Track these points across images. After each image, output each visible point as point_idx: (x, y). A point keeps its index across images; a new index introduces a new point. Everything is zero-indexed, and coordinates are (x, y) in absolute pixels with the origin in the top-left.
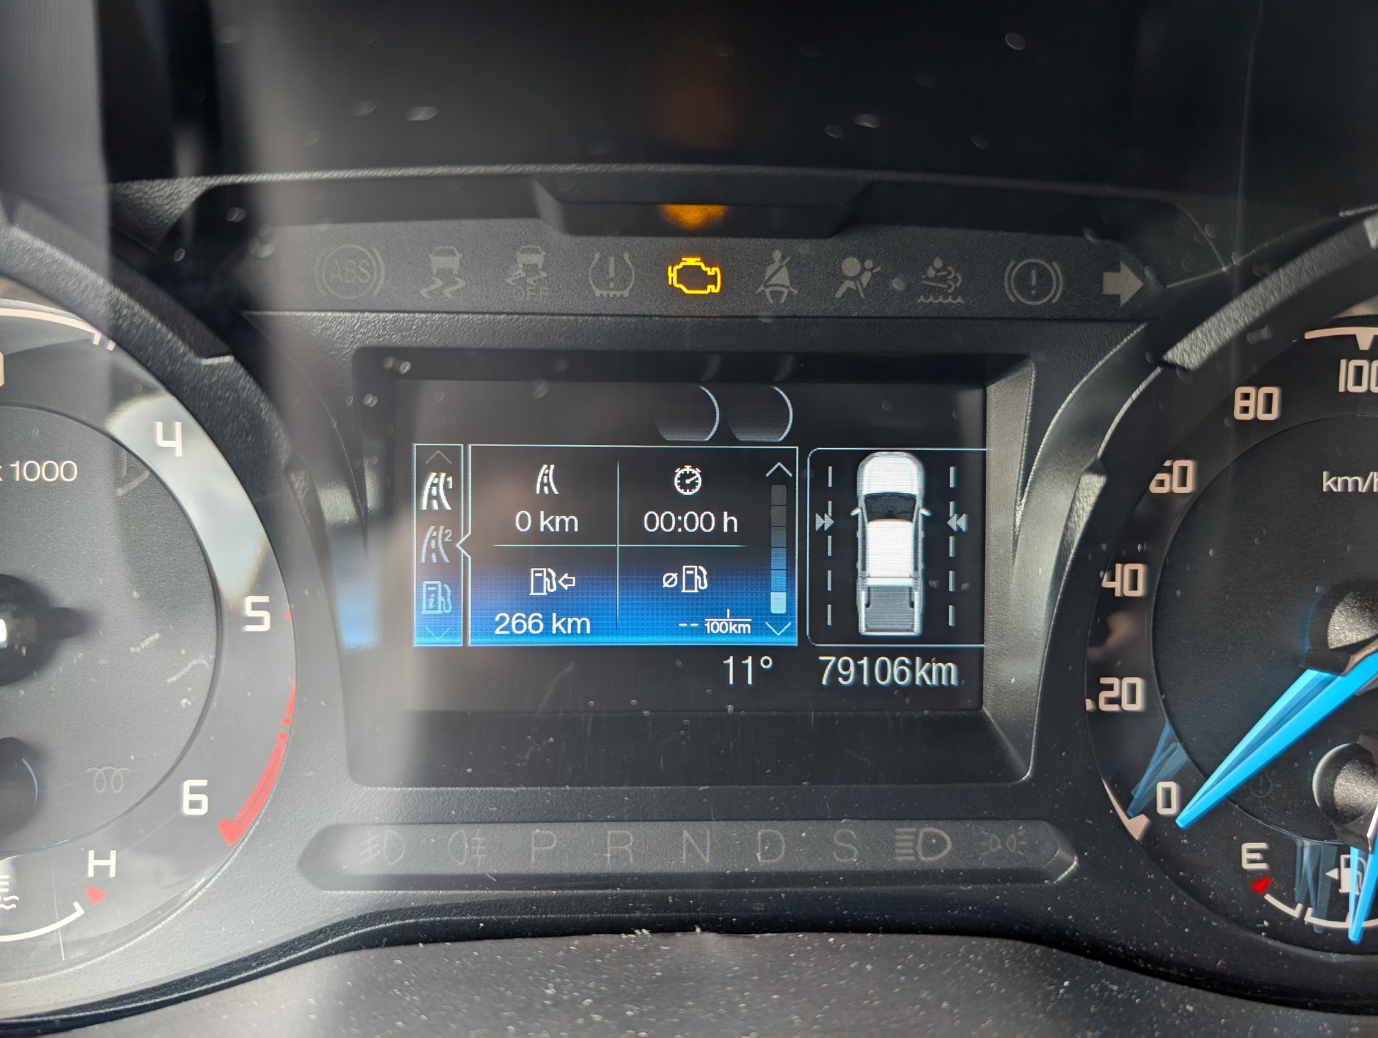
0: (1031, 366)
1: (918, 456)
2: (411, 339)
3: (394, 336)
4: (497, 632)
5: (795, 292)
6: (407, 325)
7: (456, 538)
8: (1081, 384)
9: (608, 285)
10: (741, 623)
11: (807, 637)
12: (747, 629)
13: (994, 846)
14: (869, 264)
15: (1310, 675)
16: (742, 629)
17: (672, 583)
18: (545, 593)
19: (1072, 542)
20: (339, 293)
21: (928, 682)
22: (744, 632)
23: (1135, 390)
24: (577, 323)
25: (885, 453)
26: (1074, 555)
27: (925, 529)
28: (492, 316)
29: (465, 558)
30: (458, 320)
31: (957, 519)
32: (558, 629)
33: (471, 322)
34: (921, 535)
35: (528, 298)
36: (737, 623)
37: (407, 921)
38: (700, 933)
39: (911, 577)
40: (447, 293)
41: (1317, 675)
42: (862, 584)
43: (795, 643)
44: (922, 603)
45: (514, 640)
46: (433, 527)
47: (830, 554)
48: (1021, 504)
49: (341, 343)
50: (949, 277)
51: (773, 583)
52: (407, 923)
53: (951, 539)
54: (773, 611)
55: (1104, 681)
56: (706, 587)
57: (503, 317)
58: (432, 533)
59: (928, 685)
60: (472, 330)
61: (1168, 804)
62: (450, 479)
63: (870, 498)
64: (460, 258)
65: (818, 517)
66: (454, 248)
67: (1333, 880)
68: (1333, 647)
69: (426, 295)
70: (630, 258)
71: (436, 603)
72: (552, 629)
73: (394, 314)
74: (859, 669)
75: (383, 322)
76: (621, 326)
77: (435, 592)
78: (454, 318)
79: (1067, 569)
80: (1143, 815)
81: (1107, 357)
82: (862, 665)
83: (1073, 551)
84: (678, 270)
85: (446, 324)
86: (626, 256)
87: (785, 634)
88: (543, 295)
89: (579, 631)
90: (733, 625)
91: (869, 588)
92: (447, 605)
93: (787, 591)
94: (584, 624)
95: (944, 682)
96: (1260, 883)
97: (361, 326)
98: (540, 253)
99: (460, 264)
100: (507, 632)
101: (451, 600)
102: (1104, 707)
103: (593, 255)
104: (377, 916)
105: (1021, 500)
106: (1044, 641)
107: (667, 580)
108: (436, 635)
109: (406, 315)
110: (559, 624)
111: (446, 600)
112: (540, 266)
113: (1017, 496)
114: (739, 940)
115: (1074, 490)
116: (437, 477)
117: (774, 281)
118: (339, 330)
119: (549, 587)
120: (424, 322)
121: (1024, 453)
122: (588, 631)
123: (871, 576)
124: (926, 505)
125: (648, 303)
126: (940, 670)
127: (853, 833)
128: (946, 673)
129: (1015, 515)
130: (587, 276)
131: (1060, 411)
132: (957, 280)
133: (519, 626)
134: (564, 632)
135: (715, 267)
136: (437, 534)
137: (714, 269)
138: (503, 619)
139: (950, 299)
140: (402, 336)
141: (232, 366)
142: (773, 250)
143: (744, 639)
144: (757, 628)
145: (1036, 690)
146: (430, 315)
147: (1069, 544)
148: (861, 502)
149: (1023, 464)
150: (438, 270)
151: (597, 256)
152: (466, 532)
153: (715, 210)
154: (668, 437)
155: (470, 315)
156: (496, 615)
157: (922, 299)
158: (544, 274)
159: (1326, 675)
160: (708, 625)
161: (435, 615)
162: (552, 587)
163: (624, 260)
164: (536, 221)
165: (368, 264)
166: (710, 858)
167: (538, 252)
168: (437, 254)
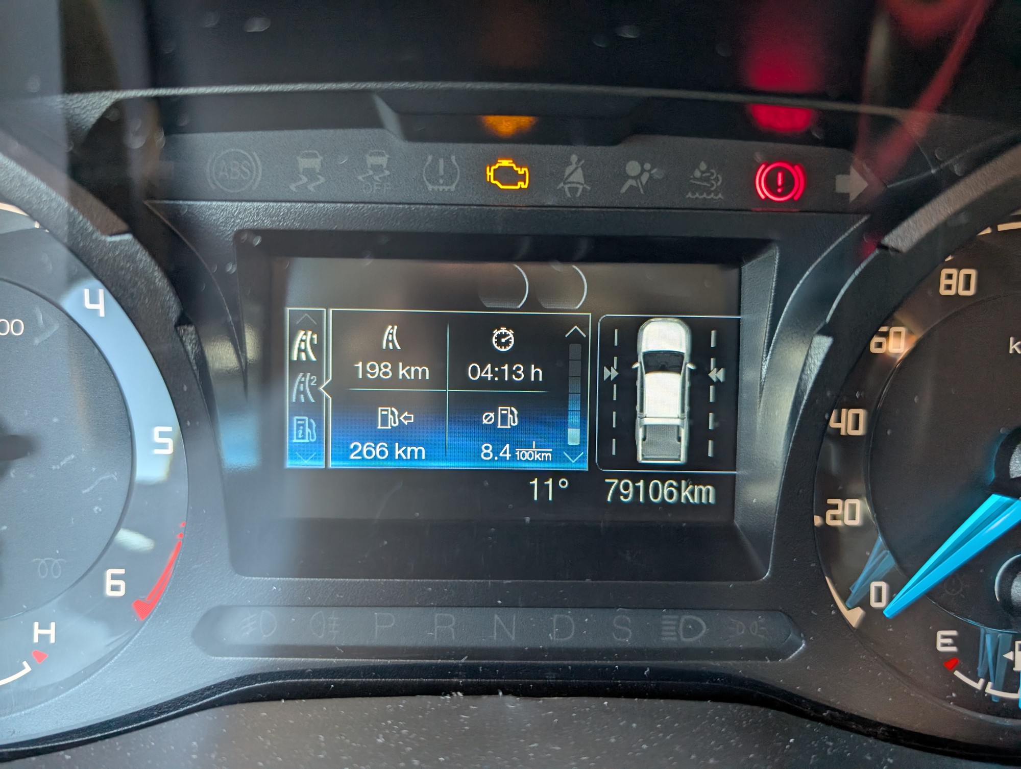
0: (776, 249)
1: (687, 321)
2: (279, 224)
3: (266, 221)
4: (352, 457)
5: (589, 188)
6: (275, 212)
7: (319, 382)
8: (815, 264)
9: (438, 181)
10: (544, 452)
11: (596, 464)
12: (548, 457)
13: (741, 631)
14: (647, 166)
15: (995, 499)
16: (545, 457)
17: (490, 420)
18: (390, 427)
19: (805, 390)
20: (226, 187)
21: (691, 501)
22: (546, 459)
23: (857, 267)
24: (410, 210)
25: (660, 319)
26: (806, 401)
27: (691, 379)
28: (343, 205)
29: (327, 399)
30: (316, 208)
31: (717, 373)
32: (399, 455)
33: (326, 209)
34: (687, 384)
35: (374, 192)
36: (541, 452)
37: (277, 682)
38: (502, 696)
39: (678, 418)
40: (311, 187)
41: (1000, 499)
42: (640, 422)
43: (586, 468)
44: (687, 439)
45: (365, 463)
46: (301, 374)
47: (615, 399)
48: (766, 360)
49: (224, 226)
50: (712, 178)
51: (570, 421)
52: (277, 683)
53: (712, 387)
54: (570, 443)
55: (831, 501)
56: (516, 424)
57: (351, 205)
58: (301, 378)
59: (690, 503)
60: (327, 216)
61: (879, 599)
62: (315, 336)
63: (647, 355)
64: (322, 160)
65: (606, 369)
66: (317, 152)
67: (1009, 661)
68: (1013, 477)
69: (294, 190)
70: (456, 160)
71: (304, 434)
72: (395, 455)
73: (266, 203)
74: (637, 489)
75: (257, 209)
76: (446, 213)
77: (303, 425)
78: (313, 206)
79: (801, 412)
80: (859, 608)
81: (837, 243)
82: (639, 487)
83: (805, 398)
84: (494, 170)
85: (307, 211)
86: (453, 158)
87: (579, 461)
88: (386, 190)
89: (416, 457)
90: (537, 454)
91: (645, 426)
92: (312, 435)
93: (581, 427)
94: (420, 451)
95: (704, 501)
96: (950, 662)
97: (239, 213)
98: (385, 156)
99: (321, 165)
100: (360, 458)
101: (316, 431)
102: (830, 522)
103: (427, 158)
104: (253, 678)
105: (766, 357)
106: (782, 470)
107: (486, 418)
108: (304, 458)
109: (275, 204)
110: (401, 452)
111: (312, 432)
112: (385, 166)
113: (763, 354)
114: (531, 702)
115: (807, 348)
116: (305, 334)
117: (571, 179)
118: (222, 216)
119: (392, 423)
120: (289, 210)
121: (769, 319)
122: (423, 457)
123: (647, 416)
124: (692, 361)
125: (471, 196)
126: (701, 491)
127: (628, 618)
128: (706, 494)
129: (761, 369)
130: (422, 174)
131: (798, 286)
132: (718, 180)
133: (369, 453)
134: (405, 458)
135: (524, 167)
136: (305, 380)
137: (523, 169)
138: (356, 447)
139: (712, 195)
140: (271, 221)
141: (130, 242)
142: (571, 154)
143: (546, 465)
144: (557, 457)
145: (775, 508)
146: (294, 204)
147: (803, 393)
148: (641, 358)
149: (768, 328)
150: (304, 169)
151: (430, 158)
152: (327, 378)
153: (524, 121)
154: (488, 305)
155: (326, 204)
156: (351, 443)
157: (690, 195)
158: (387, 173)
159: (1007, 499)
160: (518, 453)
161: (304, 443)
162: (395, 422)
163: (451, 161)
164: (381, 130)
165: (249, 165)
166: (516, 636)
167: (383, 155)
168: (303, 157)
